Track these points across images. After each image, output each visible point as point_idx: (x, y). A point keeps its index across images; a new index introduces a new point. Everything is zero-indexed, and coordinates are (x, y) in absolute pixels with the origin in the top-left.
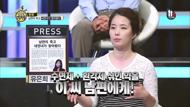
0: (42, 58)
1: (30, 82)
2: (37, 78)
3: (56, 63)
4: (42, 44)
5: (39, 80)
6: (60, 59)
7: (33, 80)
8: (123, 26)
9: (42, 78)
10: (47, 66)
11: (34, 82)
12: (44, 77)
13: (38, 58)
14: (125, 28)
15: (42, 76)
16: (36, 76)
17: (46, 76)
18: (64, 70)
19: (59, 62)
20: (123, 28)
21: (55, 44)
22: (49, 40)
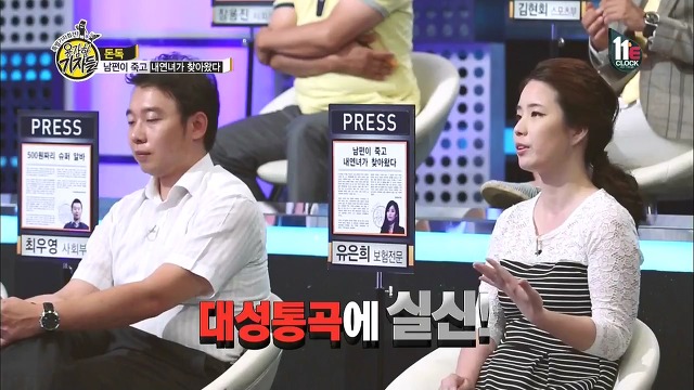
0: (360, 196)
1: (336, 261)
2: (348, 251)
3: (387, 210)
4: (358, 157)
5: (353, 257)
6: (396, 200)
7: (340, 255)
8: (536, 109)
9: (358, 252)
10: (369, 217)
11: (342, 262)
12: (363, 248)
13: (349, 196)
14: (541, 115)
15: (359, 245)
16: (348, 244)
17: (366, 245)
18: (402, 230)
19: (392, 207)
20: (534, 114)
21: (384, 157)
22: (373, 146)
